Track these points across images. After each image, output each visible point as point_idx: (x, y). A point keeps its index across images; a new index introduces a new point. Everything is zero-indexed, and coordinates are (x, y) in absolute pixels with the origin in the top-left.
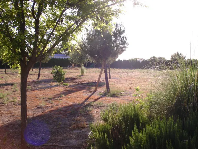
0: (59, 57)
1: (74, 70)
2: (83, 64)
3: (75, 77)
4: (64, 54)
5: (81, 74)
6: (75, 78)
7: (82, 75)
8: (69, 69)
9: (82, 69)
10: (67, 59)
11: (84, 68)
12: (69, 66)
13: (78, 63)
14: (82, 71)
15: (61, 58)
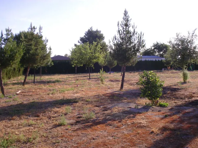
0: (152, 59)
1: (171, 74)
2: (185, 67)
3: (175, 85)
4: (157, 56)
5: (183, 81)
6: (176, 87)
7: (185, 82)
8: (164, 73)
9: (184, 73)
10: (162, 60)
11: (186, 72)
12: (163, 69)
13: (179, 65)
14: (185, 76)
15: (154, 60)
